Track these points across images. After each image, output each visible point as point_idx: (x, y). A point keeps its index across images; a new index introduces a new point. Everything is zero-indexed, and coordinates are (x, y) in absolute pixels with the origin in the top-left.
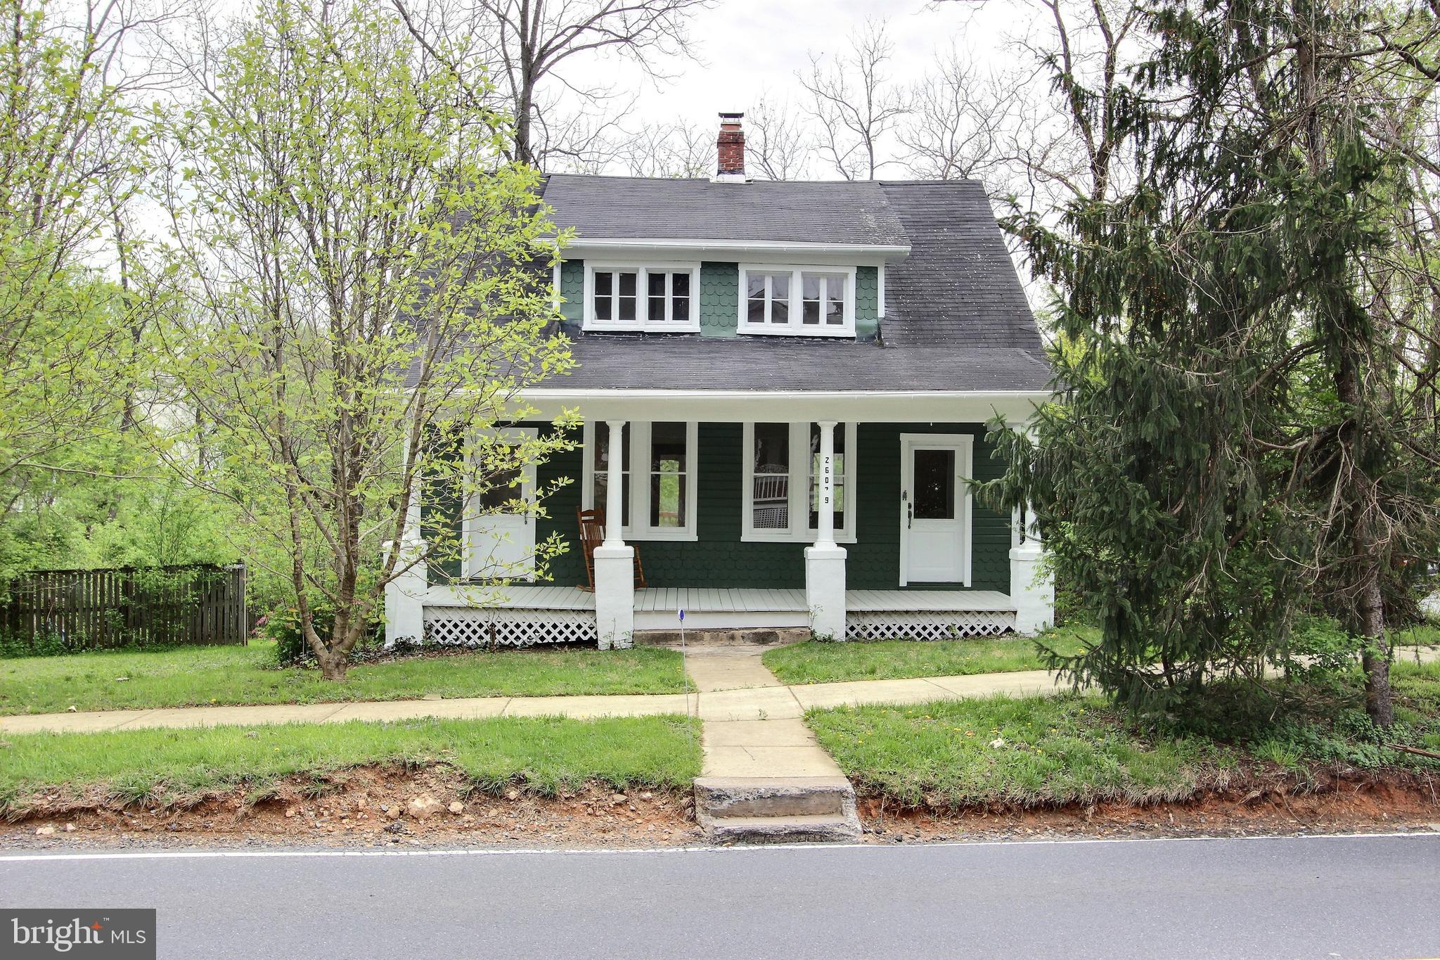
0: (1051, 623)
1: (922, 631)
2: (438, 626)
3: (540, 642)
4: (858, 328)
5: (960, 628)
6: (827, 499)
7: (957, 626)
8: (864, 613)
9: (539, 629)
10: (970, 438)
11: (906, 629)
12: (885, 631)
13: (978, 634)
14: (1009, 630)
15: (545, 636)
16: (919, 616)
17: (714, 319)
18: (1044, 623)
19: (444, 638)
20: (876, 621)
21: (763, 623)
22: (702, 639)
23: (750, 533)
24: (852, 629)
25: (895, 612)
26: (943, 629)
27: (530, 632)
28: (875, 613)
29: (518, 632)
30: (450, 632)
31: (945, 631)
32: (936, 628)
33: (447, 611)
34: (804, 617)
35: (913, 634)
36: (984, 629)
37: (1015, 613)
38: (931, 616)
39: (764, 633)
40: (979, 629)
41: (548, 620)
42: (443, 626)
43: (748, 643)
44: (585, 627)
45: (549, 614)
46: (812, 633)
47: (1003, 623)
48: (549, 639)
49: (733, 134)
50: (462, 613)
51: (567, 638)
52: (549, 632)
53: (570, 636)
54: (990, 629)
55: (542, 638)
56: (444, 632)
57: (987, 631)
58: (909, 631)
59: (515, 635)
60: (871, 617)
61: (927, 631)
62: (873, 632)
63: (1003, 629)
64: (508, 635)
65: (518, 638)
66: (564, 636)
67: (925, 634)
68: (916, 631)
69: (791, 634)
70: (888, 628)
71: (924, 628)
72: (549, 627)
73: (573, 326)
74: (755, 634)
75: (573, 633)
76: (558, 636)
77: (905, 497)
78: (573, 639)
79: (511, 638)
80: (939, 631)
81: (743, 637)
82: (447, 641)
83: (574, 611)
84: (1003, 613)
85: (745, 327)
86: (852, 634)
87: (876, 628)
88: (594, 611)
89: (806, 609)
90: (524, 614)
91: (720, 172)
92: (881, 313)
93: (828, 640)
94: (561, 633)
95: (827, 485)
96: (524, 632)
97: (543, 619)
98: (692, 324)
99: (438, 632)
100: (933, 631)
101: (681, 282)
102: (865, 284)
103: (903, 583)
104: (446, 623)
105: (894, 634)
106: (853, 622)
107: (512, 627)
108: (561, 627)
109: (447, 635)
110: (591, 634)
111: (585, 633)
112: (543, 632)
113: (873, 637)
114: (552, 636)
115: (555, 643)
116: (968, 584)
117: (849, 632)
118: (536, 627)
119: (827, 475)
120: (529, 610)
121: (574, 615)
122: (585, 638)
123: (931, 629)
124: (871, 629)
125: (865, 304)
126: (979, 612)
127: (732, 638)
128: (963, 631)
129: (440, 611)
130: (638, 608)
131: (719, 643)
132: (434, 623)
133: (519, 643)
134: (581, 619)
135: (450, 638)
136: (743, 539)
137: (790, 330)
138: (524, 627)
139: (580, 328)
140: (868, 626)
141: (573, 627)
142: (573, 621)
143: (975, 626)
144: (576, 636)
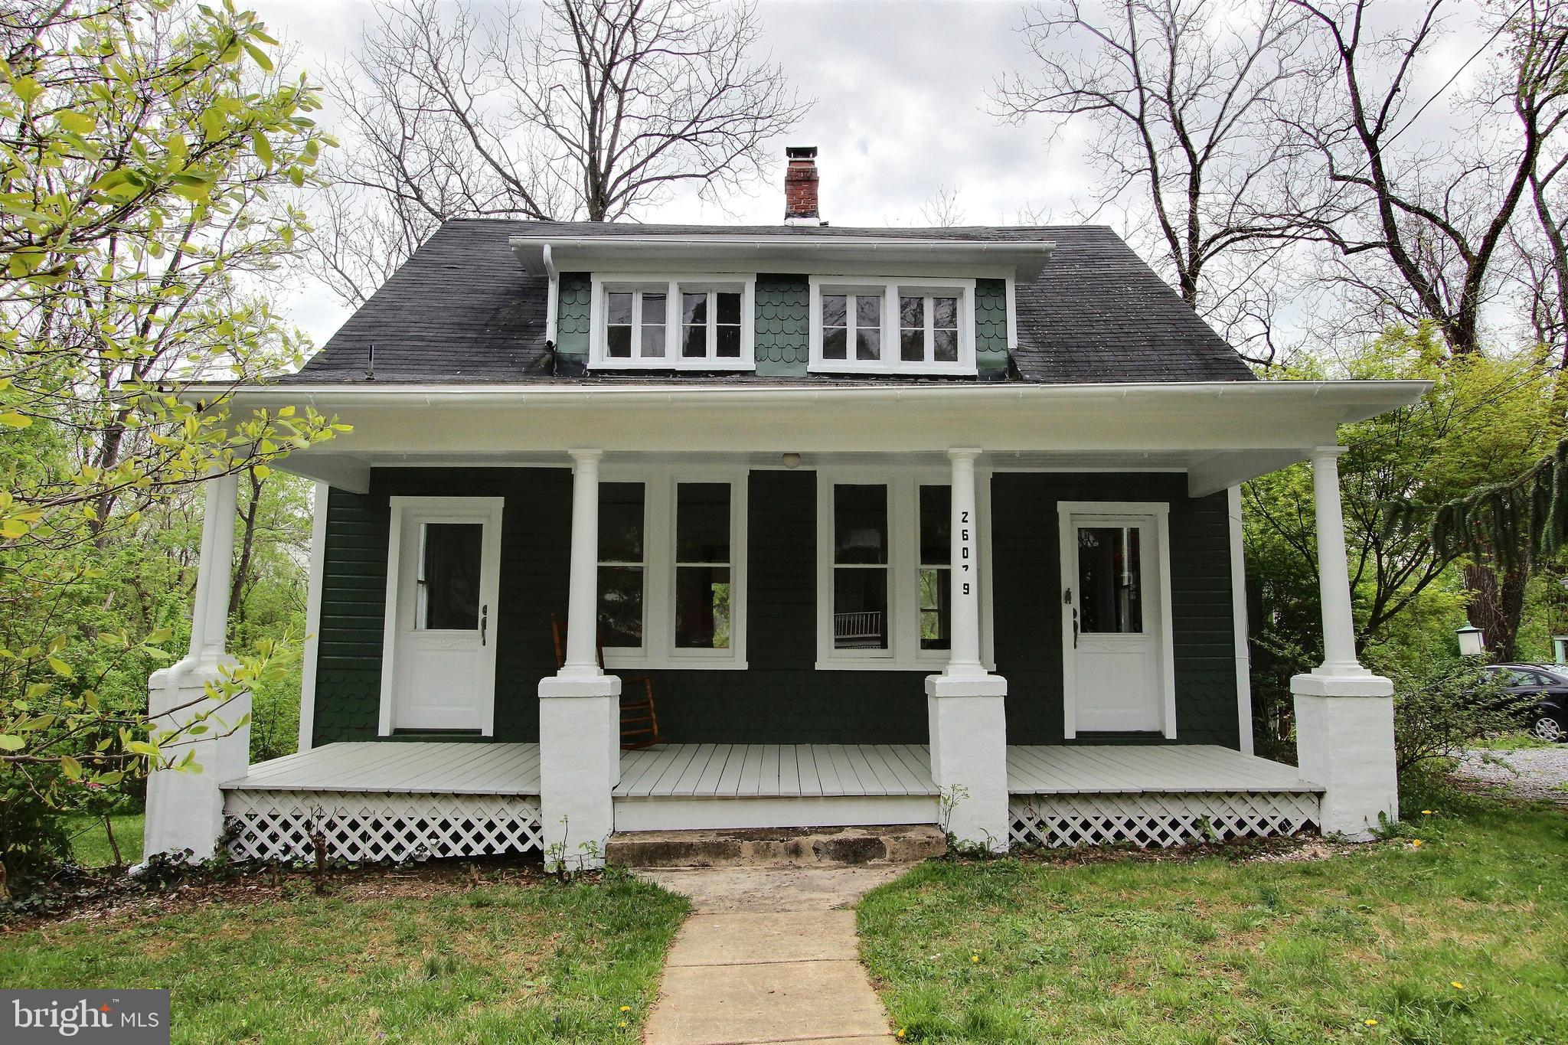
0: (1393, 815)
1: (1147, 831)
2: (252, 826)
3: (439, 855)
4: (979, 363)
5: (1219, 824)
6: (966, 586)
7: (1212, 820)
8: (1040, 798)
9: (439, 831)
10: (1162, 509)
11: (1119, 826)
12: (1080, 831)
13: (1252, 834)
14: (1308, 826)
15: (450, 843)
16: (1142, 803)
17: (775, 353)
18: (1382, 815)
19: (263, 849)
20: (1064, 813)
21: (854, 817)
22: (737, 853)
23: (830, 657)
24: (1019, 826)
25: (1099, 795)
26: (1186, 825)
27: (422, 837)
28: (1061, 797)
29: (399, 837)
30: (274, 838)
31: (1191, 830)
32: (1174, 824)
33: (270, 799)
34: (930, 805)
35: (1131, 835)
36: (1263, 824)
37: (1320, 795)
38: (1164, 802)
39: (856, 842)
40: (1252, 825)
41: (457, 814)
42: (263, 826)
43: (827, 862)
44: (524, 828)
45: (457, 803)
46: (950, 837)
47: (1297, 815)
48: (456, 850)
49: (804, 171)
50: (296, 802)
51: (489, 848)
52: (456, 837)
53: (495, 844)
54: (1274, 825)
55: (444, 848)
56: (263, 837)
57: (1268, 829)
58: (1125, 831)
59: (393, 843)
60: (1054, 804)
61: (1158, 830)
62: (1058, 831)
63: (1297, 826)
64: (382, 843)
65: (399, 848)
66: (484, 844)
67: (1153, 835)
68: (1136, 830)
69: (910, 843)
70: (1086, 825)
71: (1152, 825)
72: (457, 827)
73: (574, 363)
74: (840, 842)
75: (501, 838)
76: (473, 844)
77: (1068, 598)
78: (500, 849)
79: (387, 848)
80: (1180, 830)
81: (816, 850)
82: (267, 856)
83: (503, 796)
84: (1297, 795)
85: (818, 362)
86: (1020, 836)
87: (1064, 826)
88: (536, 798)
89: (934, 791)
90: (412, 803)
91: (788, 216)
92: (1013, 342)
93: (980, 854)
94: (479, 838)
95: (965, 562)
96: (411, 837)
97: (446, 811)
98: (745, 361)
99: (251, 837)
100: (1169, 830)
101: (729, 305)
102: (989, 302)
103: (1070, 734)
104: (268, 821)
105: (1097, 836)
106: (1021, 815)
107: (388, 826)
108: (480, 827)
109: (268, 843)
110: (534, 839)
111: (523, 839)
112: (445, 837)
113: (1058, 843)
114: (462, 843)
115: (467, 858)
116: (1171, 733)
117: (1014, 832)
118: (434, 826)
119: (965, 544)
120: (422, 796)
121: (504, 804)
122: (523, 848)
123: (1164, 825)
124: (1053, 826)
125: (989, 331)
126: (1253, 794)
127: (796, 851)
128: (1224, 829)
129: (256, 799)
130: (621, 791)
131: (769, 863)
132: (246, 821)
133: (400, 858)
134: (514, 813)
135: (274, 849)
136: (818, 666)
137: (883, 367)
138: (411, 826)
139: (584, 366)
140: (1048, 822)
141: (502, 827)
142: (502, 815)
143: (1246, 819)
144: (506, 844)
